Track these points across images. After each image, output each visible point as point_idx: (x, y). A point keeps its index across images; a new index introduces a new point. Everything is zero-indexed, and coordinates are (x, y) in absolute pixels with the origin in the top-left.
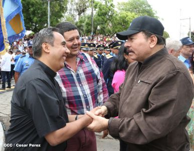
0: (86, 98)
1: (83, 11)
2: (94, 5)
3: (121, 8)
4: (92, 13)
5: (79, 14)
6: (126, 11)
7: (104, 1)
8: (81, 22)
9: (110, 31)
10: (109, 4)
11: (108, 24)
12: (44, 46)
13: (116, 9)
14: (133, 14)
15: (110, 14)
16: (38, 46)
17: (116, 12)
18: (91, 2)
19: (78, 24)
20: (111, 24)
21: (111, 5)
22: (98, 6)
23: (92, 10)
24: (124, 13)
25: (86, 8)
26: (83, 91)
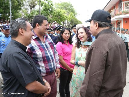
0: (51, 56)
1: (34, 7)
2: (41, 3)
3: (57, 6)
4: (40, 8)
5: (31, 9)
6: (60, 8)
7: (47, 2)
8: (32, 14)
9: (51, 20)
10: (50, 4)
11: (49, 16)
12: (20, 30)
13: (54, 7)
14: (64, 10)
15: (51, 10)
16: (16, 30)
17: (55, 9)
18: (39, 1)
19: (31, 15)
20: (51, 16)
21: (52, 4)
22: (43, 4)
23: (40, 7)
24: (59, 10)
25: (35, 5)
26: (50, 53)
